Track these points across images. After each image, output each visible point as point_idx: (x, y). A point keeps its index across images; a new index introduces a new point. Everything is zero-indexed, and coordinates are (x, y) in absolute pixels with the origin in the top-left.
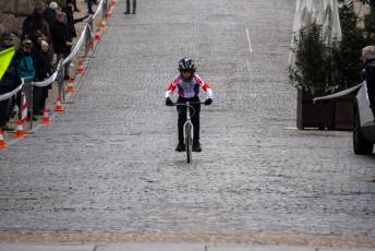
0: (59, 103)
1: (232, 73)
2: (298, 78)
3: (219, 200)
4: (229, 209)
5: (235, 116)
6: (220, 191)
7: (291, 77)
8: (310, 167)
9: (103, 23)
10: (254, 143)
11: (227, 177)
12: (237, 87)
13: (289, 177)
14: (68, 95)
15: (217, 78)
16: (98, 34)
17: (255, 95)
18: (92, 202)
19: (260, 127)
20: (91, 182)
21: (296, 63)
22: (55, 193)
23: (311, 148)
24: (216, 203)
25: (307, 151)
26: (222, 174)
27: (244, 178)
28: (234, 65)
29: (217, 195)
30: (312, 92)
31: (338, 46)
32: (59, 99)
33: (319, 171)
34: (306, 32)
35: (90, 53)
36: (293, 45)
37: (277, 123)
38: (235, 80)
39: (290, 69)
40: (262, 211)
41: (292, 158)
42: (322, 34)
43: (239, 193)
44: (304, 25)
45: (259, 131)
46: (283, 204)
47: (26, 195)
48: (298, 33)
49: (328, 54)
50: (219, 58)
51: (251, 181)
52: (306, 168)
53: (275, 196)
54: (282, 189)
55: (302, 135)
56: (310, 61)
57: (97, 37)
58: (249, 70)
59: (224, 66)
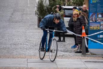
1: (23, 12)
2: (38, 14)
3: (10, 47)
4: (11, 49)
5: (22, 24)
6: (11, 44)
7: (36, 14)
8: (37, 38)
10: (25, 31)
11: (14, 41)
12: (24, 16)
13: (30, 41)
15: (19, 13)
19: (28, 27)
21: (37, 10)
23: (39, 32)
24: (9, 48)
25: (38, 34)
26: (13, 40)
28: (24, 10)
30: (41, 18)
31: (48, 6)
34: (40, 2)
36: (36, 5)
37: (33, 26)
38: (24, 14)
39: (36, 12)
40: (20, 49)
41: (33, 35)
42: (44, 3)
43: (16, 45)
45: (27, 28)
46: (26, 48)
48: (38, 2)
49: (45, 8)
50: (20, 8)
51: (20, 42)
52: (35, 38)
54: (27, 44)
55: (38, 29)
56: (41, 10)
58: (28, 11)
59: (21, 10)
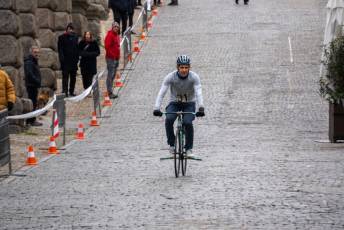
0: (94, 118)
2: (329, 91)
3: (233, 216)
4: (240, 224)
5: (270, 129)
6: (235, 208)
7: (322, 89)
8: (331, 181)
9: (144, 34)
10: (282, 157)
11: (246, 193)
12: (274, 98)
13: (307, 193)
14: (105, 110)
15: (255, 89)
16: (137, 46)
17: (293, 106)
18: (110, 219)
19: (292, 140)
20: (112, 200)
21: (328, 76)
22: (75, 211)
23: (338, 162)
24: (229, 220)
26: (242, 190)
27: (261, 194)
28: (273, 76)
29: (232, 211)
32: (95, 114)
33: (339, 186)
34: (337, 44)
35: (129, 65)
36: (323, 58)
37: (311, 135)
38: (273, 91)
39: (321, 82)
41: (314, 172)
43: (254, 209)
44: (335, 37)
45: (291, 144)
46: (293, 220)
47: (48, 213)
48: (329, 46)
50: (258, 69)
51: (268, 197)
52: (326, 182)
53: (288, 212)
54: (297, 205)
55: (333, 149)
56: (341, 74)
57: (136, 49)
58: (289, 80)
59: (264, 77)
